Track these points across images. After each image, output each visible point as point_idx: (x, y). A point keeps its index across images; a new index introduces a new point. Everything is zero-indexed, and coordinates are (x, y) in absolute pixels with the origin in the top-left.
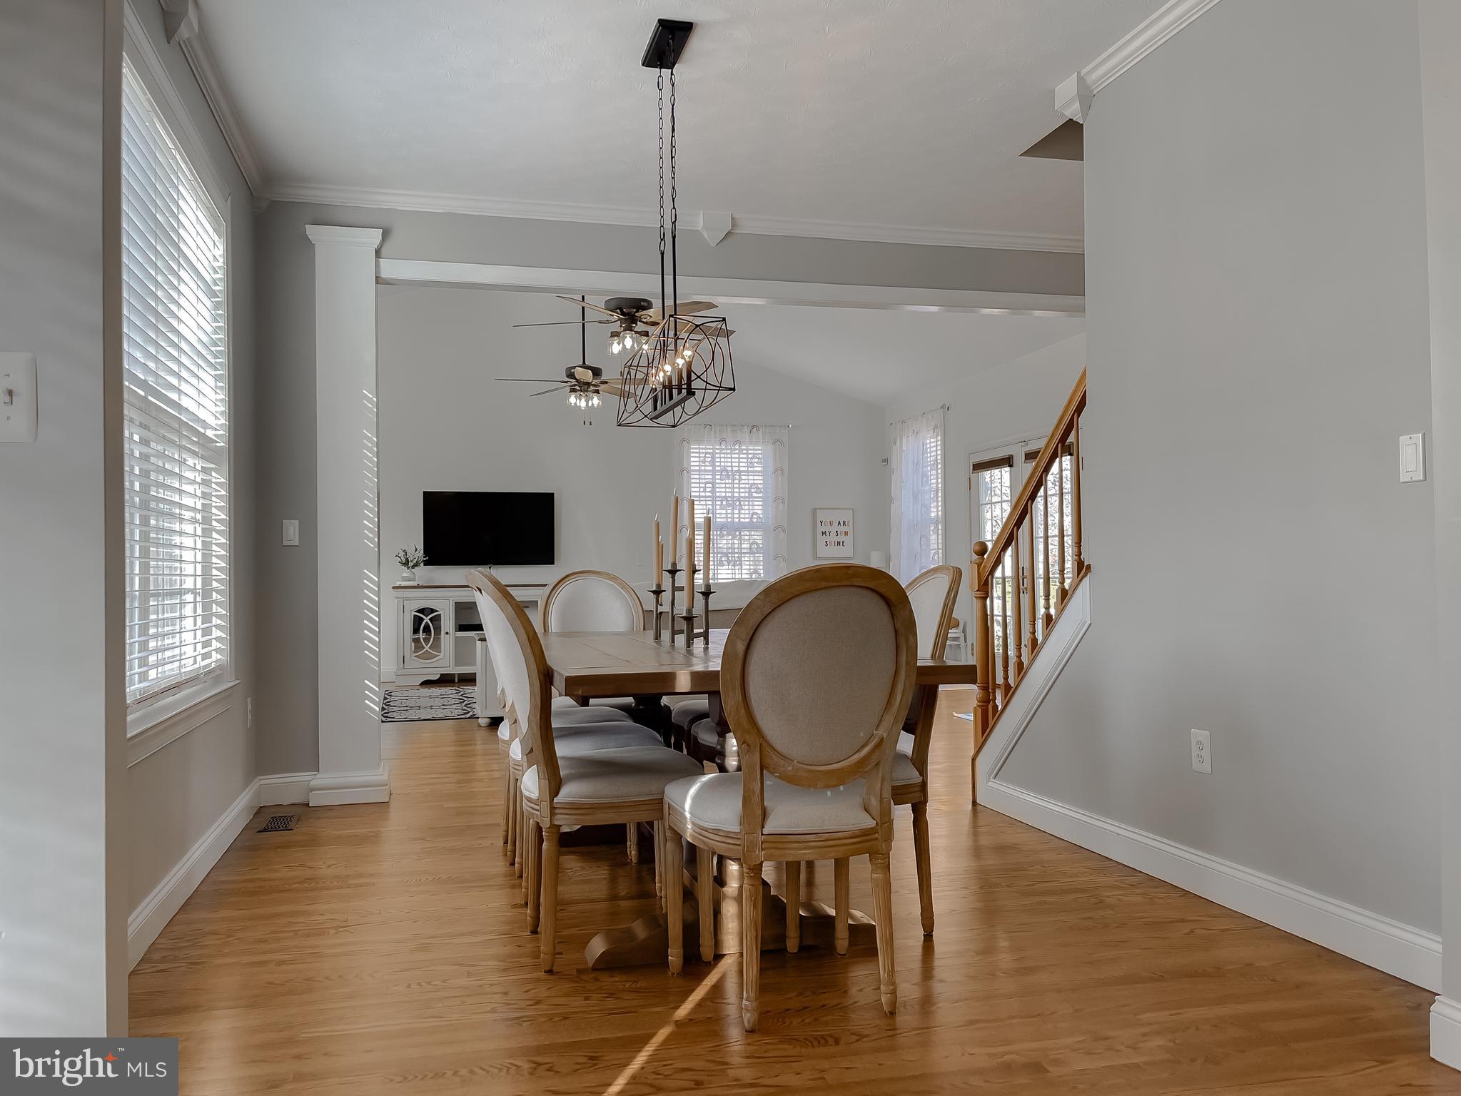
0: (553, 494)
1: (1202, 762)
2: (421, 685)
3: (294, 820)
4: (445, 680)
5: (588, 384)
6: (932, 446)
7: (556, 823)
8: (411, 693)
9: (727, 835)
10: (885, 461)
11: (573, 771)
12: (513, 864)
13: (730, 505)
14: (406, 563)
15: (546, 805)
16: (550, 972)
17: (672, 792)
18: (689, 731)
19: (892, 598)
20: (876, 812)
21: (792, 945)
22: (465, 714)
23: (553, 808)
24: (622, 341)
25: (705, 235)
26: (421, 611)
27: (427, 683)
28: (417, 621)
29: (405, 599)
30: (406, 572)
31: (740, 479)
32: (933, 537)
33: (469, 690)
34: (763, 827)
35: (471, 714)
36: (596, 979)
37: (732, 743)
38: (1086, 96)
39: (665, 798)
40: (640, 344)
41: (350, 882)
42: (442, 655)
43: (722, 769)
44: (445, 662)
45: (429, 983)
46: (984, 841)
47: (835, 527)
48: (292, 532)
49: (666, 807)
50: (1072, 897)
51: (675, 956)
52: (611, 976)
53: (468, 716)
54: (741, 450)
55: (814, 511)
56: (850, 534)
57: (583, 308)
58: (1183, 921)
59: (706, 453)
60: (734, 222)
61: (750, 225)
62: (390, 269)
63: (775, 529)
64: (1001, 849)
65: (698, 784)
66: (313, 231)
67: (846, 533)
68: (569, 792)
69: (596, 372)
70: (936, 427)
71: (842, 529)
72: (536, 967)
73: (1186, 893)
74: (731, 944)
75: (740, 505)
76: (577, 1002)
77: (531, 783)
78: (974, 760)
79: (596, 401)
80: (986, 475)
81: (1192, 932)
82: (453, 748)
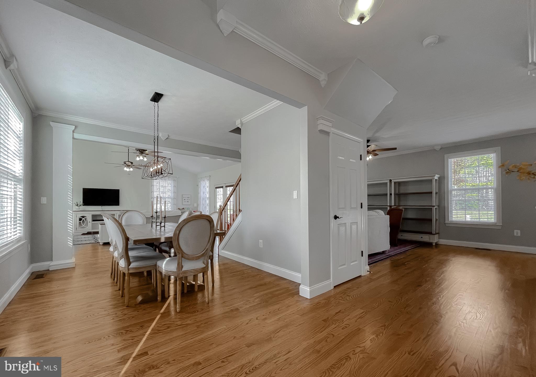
0: (119, 190)
1: (261, 246)
2: (81, 235)
3: (45, 275)
4: (89, 233)
5: (129, 166)
6: (207, 183)
7: (129, 272)
8: (79, 237)
9: (174, 272)
10: (197, 185)
11: (133, 260)
12: (114, 280)
13: (163, 193)
14: (77, 205)
15: (127, 268)
16: (128, 306)
17: (159, 263)
18: (159, 246)
19: (210, 221)
20: (206, 264)
21: (185, 291)
22: (95, 242)
23: (128, 269)
24: (139, 157)
25: (162, 138)
26: (82, 217)
27: (84, 234)
28: (80, 220)
29: (77, 214)
30: (77, 208)
31: (166, 188)
32: (207, 201)
33: (96, 235)
34: (182, 270)
35: (97, 242)
36: (140, 306)
37: (173, 250)
38: (242, 124)
39: (157, 264)
40: (144, 158)
41: (65, 290)
42: (88, 227)
43: (170, 256)
44: (89, 228)
45: (93, 315)
46: (221, 263)
47: (187, 198)
48: (44, 200)
49: (157, 266)
50: (239, 272)
51: (159, 298)
52: (144, 305)
53: (96, 242)
54: (166, 181)
55: (182, 195)
56: (190, 200)
57: (128, 149)
58: (258, 275)
59: (158, 182)
60: (168, 136)
61: (172, 137)
62: (76, 136)
63: (174, 198)
64: (224, 264)
65: (166, 261)
66: (52, 123)
67: (189, 200)
68: (133, 265)
69: (132, 163)
70: (208, 179)
71: (188, 199)
72: (123, 305)
73: (258, 269)
74: (172, 293)
75: (166, 193)
76: (136, 313)
77: (122, 263)
78: (218, 246)
79: (131, 169)
80: (218, 189)
81: (260, 277)
82: (92, 251)
